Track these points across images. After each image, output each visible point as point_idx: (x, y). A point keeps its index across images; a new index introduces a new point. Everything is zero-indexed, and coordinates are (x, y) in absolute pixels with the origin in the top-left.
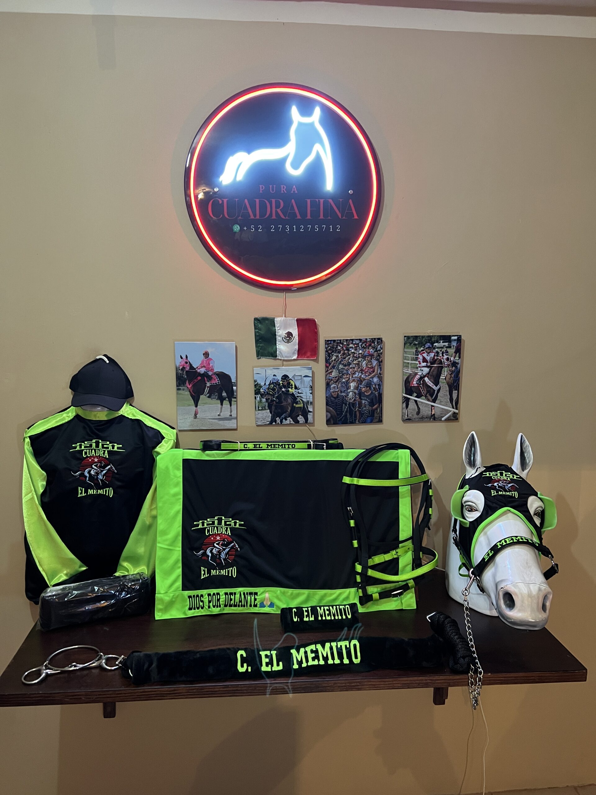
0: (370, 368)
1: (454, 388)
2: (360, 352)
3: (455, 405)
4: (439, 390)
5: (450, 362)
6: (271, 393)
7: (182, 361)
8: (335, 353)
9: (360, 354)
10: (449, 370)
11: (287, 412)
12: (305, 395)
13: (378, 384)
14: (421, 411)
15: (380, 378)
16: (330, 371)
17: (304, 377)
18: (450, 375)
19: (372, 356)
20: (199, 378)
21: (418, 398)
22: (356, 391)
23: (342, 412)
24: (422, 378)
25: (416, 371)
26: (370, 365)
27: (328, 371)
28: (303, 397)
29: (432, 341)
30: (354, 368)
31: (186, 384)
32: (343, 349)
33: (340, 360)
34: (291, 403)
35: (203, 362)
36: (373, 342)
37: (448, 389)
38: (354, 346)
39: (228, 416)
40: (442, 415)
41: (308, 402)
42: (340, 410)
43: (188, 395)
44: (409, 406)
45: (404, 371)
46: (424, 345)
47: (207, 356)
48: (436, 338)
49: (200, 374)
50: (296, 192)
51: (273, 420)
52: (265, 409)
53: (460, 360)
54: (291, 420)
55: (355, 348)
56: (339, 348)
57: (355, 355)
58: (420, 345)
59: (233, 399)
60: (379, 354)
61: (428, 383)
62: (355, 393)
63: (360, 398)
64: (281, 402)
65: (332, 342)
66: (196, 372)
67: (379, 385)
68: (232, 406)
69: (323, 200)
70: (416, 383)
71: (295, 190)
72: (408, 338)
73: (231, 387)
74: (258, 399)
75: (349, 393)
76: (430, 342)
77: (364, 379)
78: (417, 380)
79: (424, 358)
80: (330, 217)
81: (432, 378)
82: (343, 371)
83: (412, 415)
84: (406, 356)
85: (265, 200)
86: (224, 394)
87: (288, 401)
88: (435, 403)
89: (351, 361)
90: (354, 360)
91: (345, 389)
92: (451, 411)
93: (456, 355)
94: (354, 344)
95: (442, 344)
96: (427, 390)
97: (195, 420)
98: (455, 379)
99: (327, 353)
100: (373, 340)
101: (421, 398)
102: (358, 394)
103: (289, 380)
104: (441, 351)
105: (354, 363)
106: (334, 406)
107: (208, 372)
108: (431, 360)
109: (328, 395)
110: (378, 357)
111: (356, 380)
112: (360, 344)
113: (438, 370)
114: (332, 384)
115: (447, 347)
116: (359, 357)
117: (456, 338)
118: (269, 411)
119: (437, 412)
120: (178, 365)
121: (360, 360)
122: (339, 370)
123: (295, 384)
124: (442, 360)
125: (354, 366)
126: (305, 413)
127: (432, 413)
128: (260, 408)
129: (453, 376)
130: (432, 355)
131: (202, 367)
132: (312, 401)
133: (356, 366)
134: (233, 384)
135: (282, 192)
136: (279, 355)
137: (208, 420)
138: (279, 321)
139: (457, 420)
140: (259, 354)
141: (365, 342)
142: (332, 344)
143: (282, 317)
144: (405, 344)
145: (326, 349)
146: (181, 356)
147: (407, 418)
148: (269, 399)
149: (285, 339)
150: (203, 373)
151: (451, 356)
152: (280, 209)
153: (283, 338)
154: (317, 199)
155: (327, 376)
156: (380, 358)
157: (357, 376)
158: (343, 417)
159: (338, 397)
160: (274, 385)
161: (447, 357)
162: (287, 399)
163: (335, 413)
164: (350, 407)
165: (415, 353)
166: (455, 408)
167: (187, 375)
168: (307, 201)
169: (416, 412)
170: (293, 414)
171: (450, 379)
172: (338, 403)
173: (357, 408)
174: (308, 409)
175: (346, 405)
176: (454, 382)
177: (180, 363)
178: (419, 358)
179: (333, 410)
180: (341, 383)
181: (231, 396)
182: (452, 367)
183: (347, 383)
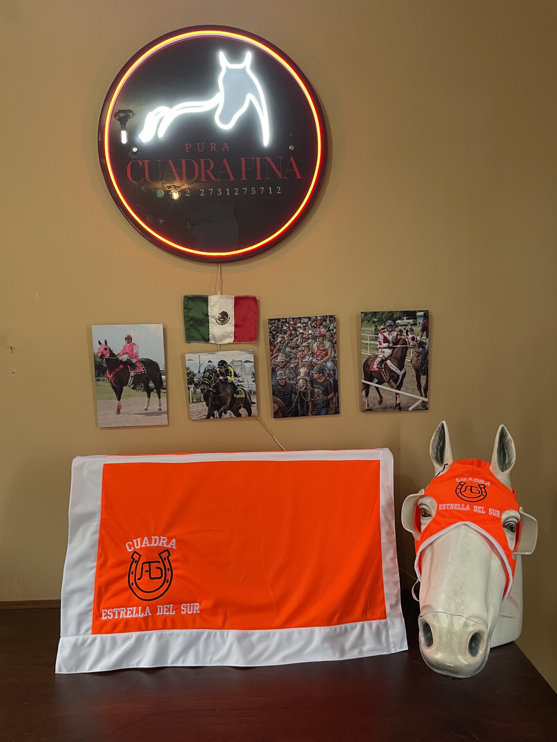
0: (322, 351)
1: (421, 372)
2: (310, 332)
3: (424, 392)
4: (404, 374)
5: (416, 342)
6: (207, 382)
7: (100, 348)
8: (280, 334)
9: (310, 334)
10: (416, 351)
11: (226, 404)
12: (247, 383)
13: (332, 369)
14: (384, 399)
15: (335, 361)
16: (276, 354)
17: (244, 362)
18: (417, 357)
19: (324, 336)
20: (121, 366)
21: (380, 384)
22: (307, 378)
23: (291, 403)
24: (383, 361)
25: (376, 353)
26: (323, 347)
27: (273, 355)
28: (245, 386)
29: (394, 318)
30: (303, 351)
31: (106, 374)
32: (290, 329)
34: (231, 393)
35: (125, 347)
36: (325, 320)
37: (414, 374)
38: (302, 326)
39: (157, 410)
40: (409, 405)
41: (251, 391)
42: (288, 400)
44: (370, 394)
45: (362, 353)
46: (385, 322)
47: (130, 341)
48: (398, 314)
49: (122, 362)
50: (228, 150)
51: (210, 415)
52: (201, 401)
53: (428, 339)
54: (232, 413)
55: (304, 328)
56: (285, 328)
57: (304, 336)
58: (380, 323)
59: (162, 391)
60: (332, 334)
61: (391, 367)
62: (306, 380)
63: (312, 386)
64: (218, 392)
65: (276, 322)
66: (118, 359)
67: (334, 370)
68: (161, 399)
69: (259, 157)
70: (377, 367)
71: (227, 147)
72: (366, 314)
73: (159, 375)
74: (192, 389)
75: (299, 380)
76: (392, 318)
77: (316, 364)
78: (377, 363)
80: (269, 178)
81: (395, 361)
82: (290, 355)
83: (373, 404)
84: (364, 335)
85: (192, 161)
86: (151, 385)
87: (226, 391)
88: (400, 390)
89: (300, 342)
90: (303, 341)
91: (293, 376)
92: (420, 399)
93: (423, 334)
94: (302, 323)
95: (405, 321)
96: (390, 376)
98: (423, 362)
99: (271, 334)
100: (324, 318)
101: (382, 385)
102: (310, 381)
103: (227, 366)
104: (405, 329)
105: (303, 345)
106: (283, 396)
107: (131, 359)
108: (394, 340)
109: (274, 383)
110: (331, 338)
111: (306, 365)
112: (309, 323)
113: (402, 352)
114: (278, 371)
115: (412, 325)
116: (309, 338)
118: (205, 403)
121: (310, 341)
122: (286, 354)
123: (234, 371)
124: (407, 340)
125: (303, 348)
126: (248, 405)
127: (396, 403)
128: (194, 401)
129: (420, 358)
130: (395, 334)
131: (125, 354)
132: (255, 390)
133: (306, 348)
134: (161, 372)
135: (212, 150)
136: (212, 338)
137: (134, 416)
138: (213, 300)
139: (427, 409)
140: (189, 338)
141: (315, 320)
142: (277, 324)
143: (218, 294)
144: (362, 322)
145: (269, 330)
146: (99, 341)
147: (368, 408)
148: (205, 389)
149: (218, 320)
150: (126, 360)
151: (417, 336)
152: (210, 170)
153: (216, 319)
154: (253, 157)
155: (272, 361)
156: (333, 339)
157: (307, 360)
158: (293, 408)
159: (285, 385)
160: (210, 373)
161: (412, 336)
162: (226, 389)
163: (284, 404)
164: (300, 397)
165: (375, 333)
166: (424, 395)
167: (107, 363)
168: (241, 160)
169: (378, 401)
170: (234, 406)
171: (417, 362)
172: (286, 393)
173: (309, 398)
174: (251, 399)
175: (296, 394)
176: (422, 365)
177: (99, 349)
178: (380, 338)
179: (281, 401)
180: (289, 369)
181: (160, 386)
182: (419, 348)
183: (296, 369)
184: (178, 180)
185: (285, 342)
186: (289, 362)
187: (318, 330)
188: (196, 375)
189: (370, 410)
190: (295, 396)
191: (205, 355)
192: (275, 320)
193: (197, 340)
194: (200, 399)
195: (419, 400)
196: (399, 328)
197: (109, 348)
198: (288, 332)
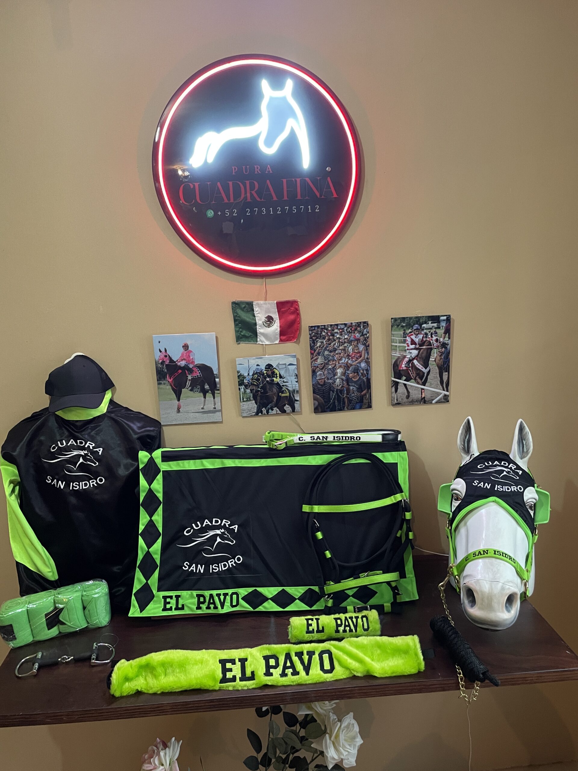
0: (357, 353)
1: (444, 370)
2: (346, 337)
3: (446, 387)
4: (429, 372)
5: (439, 343)
6: (255, 383)
7: (161, 355)
8: (320, 339)
9: (345, 339)
10: (439, 351)
11: (272, 402)
12: (291, 384)
13: (366, 368)
14: (411, 394)
15: (368, 363)
16: (315, 358)
17: (288, 365)
18: (440, 356)
19: (358, 340)
20: (180, 371)
21: (408, 381)
22: (343, 377)
23: (329, 399)
24: (411, 361)
25: (404, 354)
26: (357, 350)
27: (313, 358)
28: (289, 386)
29: (420, 323)
30: (340, 354)
31: (166, 377)
32: (328, 335)
34: (276, 392)
35: (183, 354)
36: (359, 326)
37: (438, 371)
38: (339, 332)
39: (212, 409)
40: (433, 398)
42: (327, 397)
43: (169, 389)
44: (398, 390)
45: (392, 354)
46: (412, 327)
47: (187, 348)
48: (424, 318)
49: (180, 368)
50: (271, 172)
51: (259, 412)
52: (250, 400)
53: (450, 341)
54: (278, 410)
55: (341, 333)
56: (324, 334)
57: (341, 340)
59: (216, 392)
60: (366, 338)
61: (417, 366)
63: (348, 384)
64: (266, 392)
65: (316, 328)
66: (176, 365)
67: (367, 370)
68: (216, 399)
69: (300, 179)
70: (405, 366)
71: (270, 170)
72: (396, 320)
73: (213, 378)
74: (242, 390)
75: (336, 379)
76: (418, 323)
77: (351, 365)
78: (405, 363)
79: (412, 340)
80: (308, 197)
81: (421, 360)
82: (329, 358)
83: (402, 399)
84: (393, 339)
85: (239, 183)
86: (207, 387)
87: (273, 390)
88: (425, 385)
91: (331, 376)
93: (445, 336)
94: (339, 329)
95: (430, 325)
96: (416, 374)
97: (178, 414)
98: (445, 360)
99: (311, 340)
100: (359, 324)
102: (346, 380)
103: (273, 369)
104: (430, 332)
105: (340, 348)
106: (321, 393)
107: (189, 365)
108: (420, 342)
109: (314, 383)
111: (342, 366)
112: (345, 329)
113: (427, 352)
114: (318, 372)
115: (436, 328)
116: (345, 342)
118: (254, 402)
119: (426, 394)
120: (157, 359)
122: (325, 357)
123: (279, 373)
124: (431, 341)
125: (340, 351)
126: (291, 402)
127: (422, 397)
128: (244, 400)
129: (443, 357)
130: (421, 336)
131: (183, 360)
132: (298, 389)
133: (342, 351)
134: (215, 375)
135: (256, 173)
136: (260, 339)
137: (192, 414)
138: (257, 305)
140: (239, 339)
141: (350, 326)
142: (316, 330)
143: (262, 300)
144: (392, 326)
145: (310, 336)
146: (159, 349)
147: (397, 402)
148: (254, 389)
149: (265, 323)
150: (183, 366)
151: (440, 337)
152: (255, 191)
153: (263, 323)
154: (293, 178)
155: (312, 364)
156: (367, 342)
157: (343, 362)
158: (331, 404)
159: (324, 384)
160: (258, 375)
161: (436, 338)
163: (323, 401)
164: (337, 394)
165: (403, 336)
166: (445, 390)
167: (167, 368)
168: (283, 181)
169: (406, 396)
170: (279, 404)
171: (440, 361)
172: (326, 391)
173: (345, 395)
174: (294, 397)
175: (333, 392)
176: (445, 363)
177: (159, 356)
178: (407, 341)
179: (320, 398)
180: (328, 370)
181: (214, 388)
182: (442, 349)
183: (333, 370)
184: (226, 201)
185: (323, 346)
186: (327, 364)
187: (353, 335)
188: (246, 377)
189: (398, 404)
190: (333, 393)
192: (315, 326)
193: (246, 341)
195: (441, 393)
196: (425, 331)
198: (327, 338)
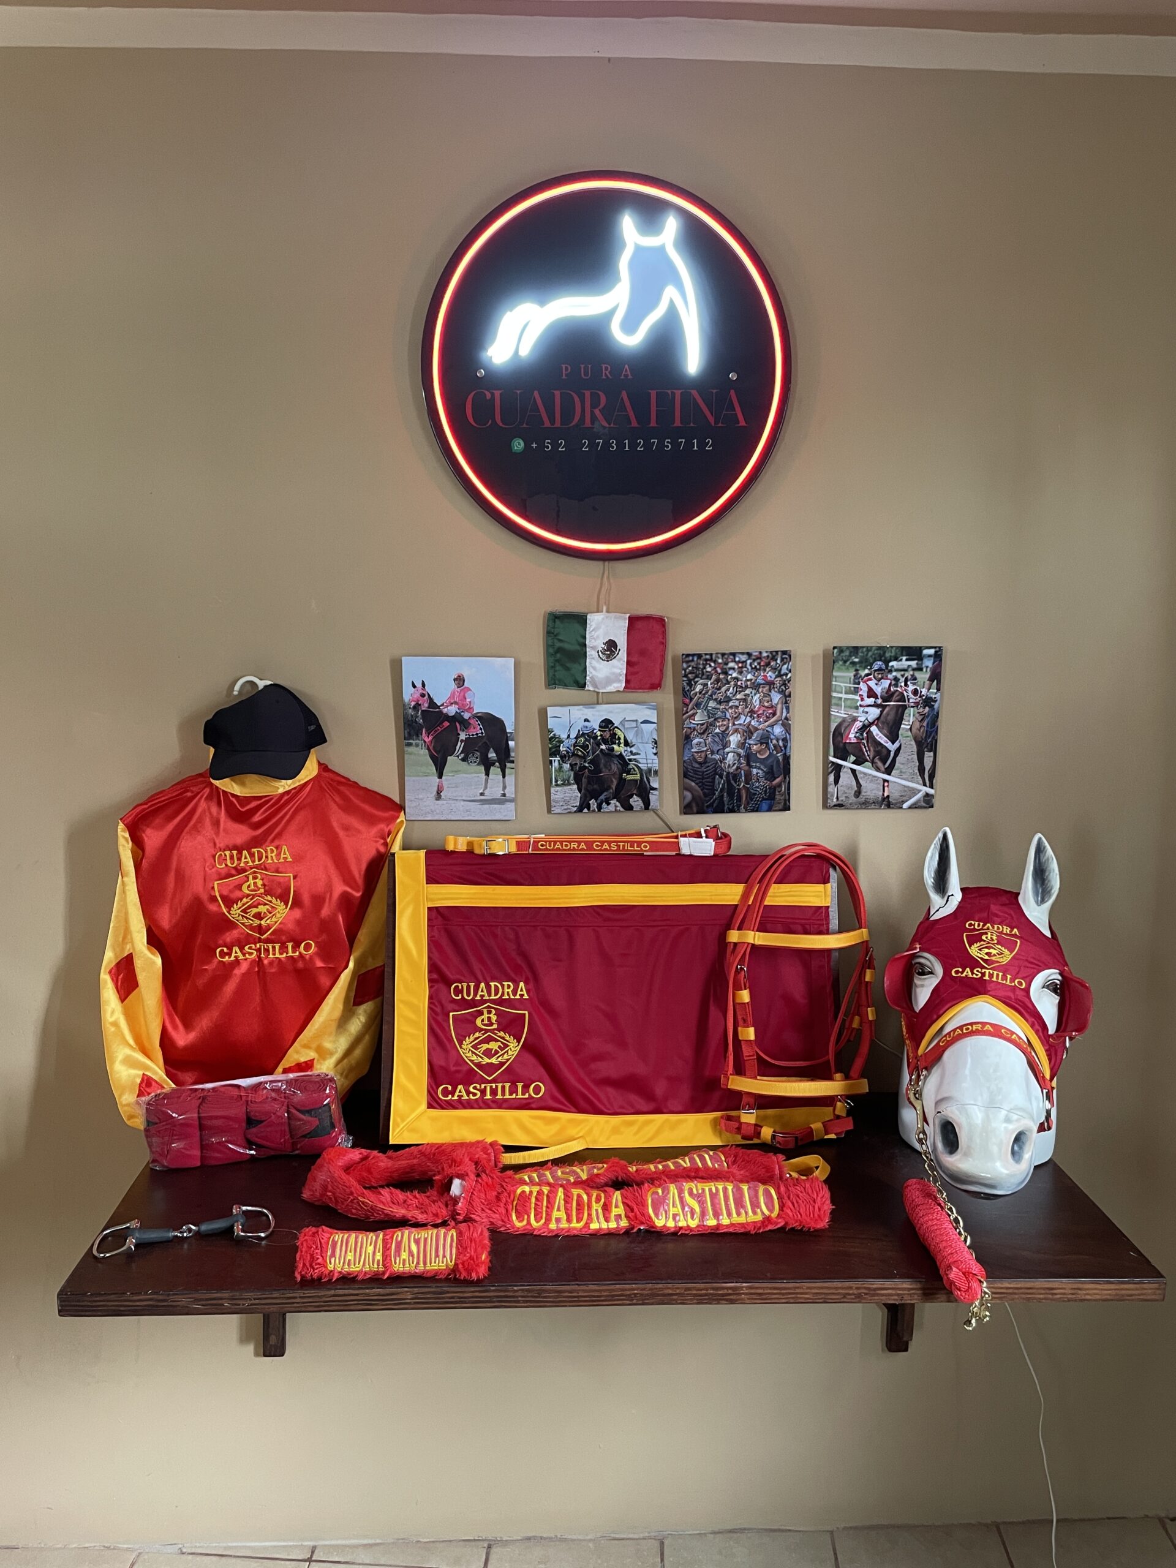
0: (767, 707)
1: (926, 747)
2: (749, 677)
3: (929, 780)
4: (899, 749)
5: (920, 697)
6: (580, 753)
7: (415, 693)
8: (701, 678)
9: (748, 680)
10: (919, 713)
11: (609, 789)
12: (645, 757)
13: (782, 737)
14: (863, 789)
15: (787, 727)
16: (691, 712)
17: (641, 723)
18: (920, 721)
19: (771, 684)
20: (446, 724)
21: (859, 765)
22: (740, 751)
23: (713, 791)
24: (865, 727)
25: (855, 714)
26: (768, 702)
27: (687, 712)
28: (641, 761)
30: (737, 707)
32: (716, 672)
33: (710, 691)
34: (617, 772)
35: (453, 694)
36: (774, 659)
37: (915, 748)
38: (736, 667)
40: (904, 799)
41: (650, 770)
42: (708, 786)
43: (426, 755)
44: (841, 780)
45: (832, 713)
46: (871, 665)
47: (461, 683)
48: (893, 651)
49: (447, 717)
50: (630, 377)
51: (583, 806)
52: (569, 784)
53: (939, 694)
54: (618, 804)
55: (740, 670)
56: (709, 669)
57: (739, 683)
58: (864, 665)
59: (508, 765)
60: (785, 681)
61: (877, 738)
62: (739, 755)
63: (748, 764)
64: (598, 770)
65: (695, 659)
66: (441, 712)
67: (784, 740)
68: (506, 778)
69: (680, 391)
70: (855, 737)
71: (629, 373)
72: (841, 650)
73: (505, 740)
74: (556, 764)
75: (727, 754)
76: (883, 658)
77: (756, 729)
78: (856, 730)
79: (870, 690)
80: (694, 423)
81: (885, 728)
82: (716, 714)
83: (846, 797)
84: (836, 685)
85: (572, 393)
86: (492, 755)
87: (611, 768)
88: (889, 774)
90: (737, 692)
91: (718, 748)
93: (931, 685)
94: (737, 663)
95: (904, 663)
96: (875, 751)
98: (929, 729)
99: (685, 679)
100: (773, 655)
102: (745, 756)
103: (614, 729)
106: (700, 779)
107: (462, 713)
108: (884, 694)
109: (686, 758)
110: (783, 687)
111: (740, 730)
112: (749, 662)
113: (897, 713)
114: (694, 738)
115: (914, 670)
116: (747, 687)
117: (932, 651)
121: (748, 691)
122: (708, 712)
123: (625, 737)
124: (905, 693)
125: (737, 703)
126: (644, 792)
127: (883, 795)
128: (559, 783)
129: (925, 724)
130: (886, 683)
131: (452, 704)
132: (657, 768)
133: (741, 703)
135: (604, 377)
136: (590, 682)
137: (462, 803)
138: (594, 620)
139: (932, 806)
140: (553, 681)
141: (758, 658)
142: (696, 662)
143: (602, 612)
144: (834, 662)
145: (683, 672)
146: (413, 682)
147: (838, 802)
148: (577, 764)
149: (602, 653)
150: (453, 714)
151: (922, 686)
152: (599, 409)
153: (598, 652)
154: (668, 389)
155: (685, 722)
156: (786, 689)
157: (742, 722)
158: (716, 799)
159: (705, 762)
160: (585, 738)
161: (914, 688)
162: (610, 765)
163: (701, 792)
164: (728, 781)
165: (854, 680)
166: (928, 784)
167: (423, 718)
168: (650, 393)
169: (853, 792)
170: (622, 793)
171: (920, 731)
172: (707, 774)
173: (742, 784)
174: (649, 783)
175: (721, 776)
176: (928, 734)
177: (412, 695)
178: (861, 690)
179: (697, 787)
180: (713, 736)
181: (505, 758)
182: (924, 708)
183: (723, 736)
184: (547, 424)
185: (707, 692)
186: (712, 724)
188: (563, 742)
189: (840, 806)
190: (720, 779)
191: (581, 710)
192: (693, 655)
193: (566, 686)
194: (568, 781)
195: (920, 791)
197: (428, 694)
